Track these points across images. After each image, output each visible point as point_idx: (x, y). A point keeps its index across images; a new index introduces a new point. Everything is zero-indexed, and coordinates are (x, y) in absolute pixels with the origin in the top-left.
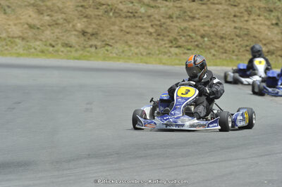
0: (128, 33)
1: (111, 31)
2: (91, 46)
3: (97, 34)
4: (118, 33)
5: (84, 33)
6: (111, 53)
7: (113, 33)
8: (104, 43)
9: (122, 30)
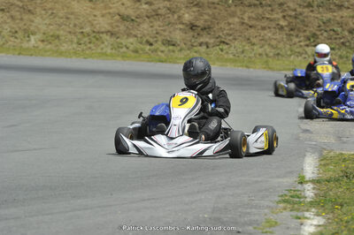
0: (251, 27)
1: (229, 24)
2: (201, 45)
3: (209, 28)
4: (238, 27)
5: (192, 27)
6: (227, 53)
7: (232, 26)
8: (219, 40)
9: (243, 23)
